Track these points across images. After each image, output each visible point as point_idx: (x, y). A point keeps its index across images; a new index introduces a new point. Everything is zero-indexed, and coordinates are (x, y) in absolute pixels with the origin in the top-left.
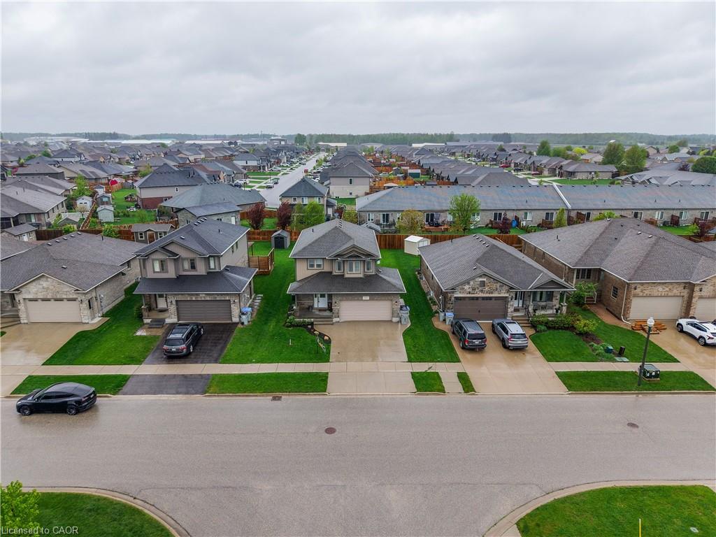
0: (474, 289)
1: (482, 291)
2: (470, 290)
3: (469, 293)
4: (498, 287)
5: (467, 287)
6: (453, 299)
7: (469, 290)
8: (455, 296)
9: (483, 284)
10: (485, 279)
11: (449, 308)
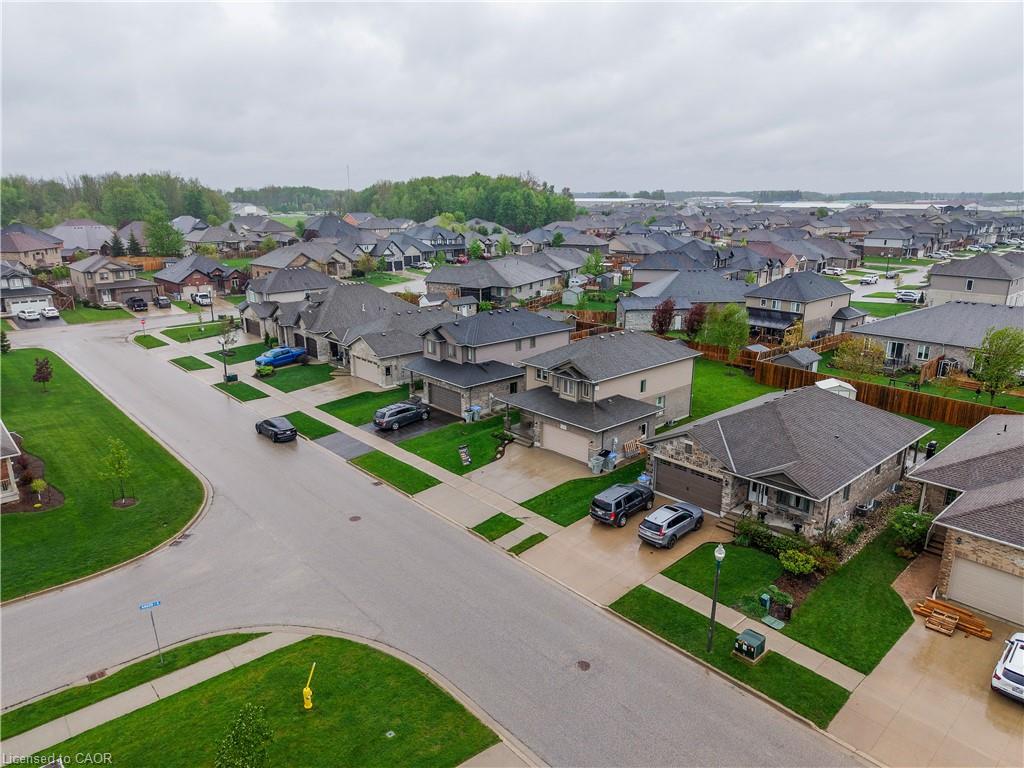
0: (678, 453)
1: (687, 459)
2: (674, 453)
3: (672, 457)
4: (708, 460)
5: (669, 447)
7: (671, 453)
8: (655, 455)
9: (688, 448)
10: (692, 443)
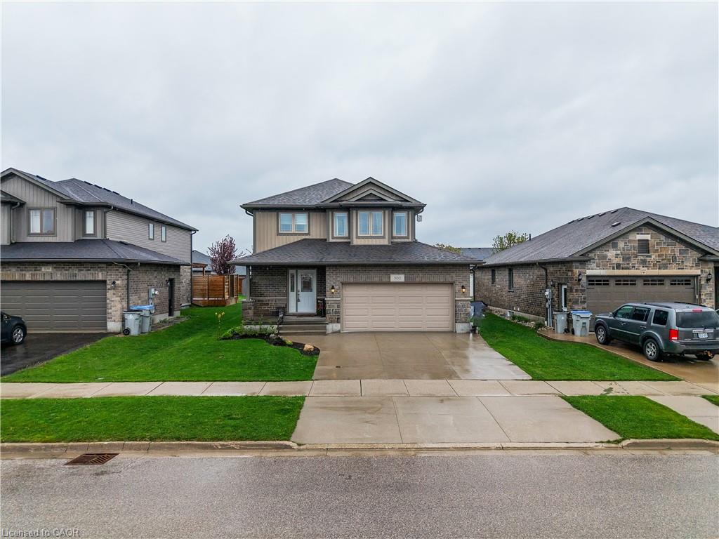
0: (627, 259)
1: (644, 263)
2: (619, 260)
3: (618, 267)
4: (677, 254)
5: (611, 254)
6: (584, 280)
7: (616, 261)
8: (589, 272)
9: (644, 247)
10: (648, 237)
11: (576, 302)
